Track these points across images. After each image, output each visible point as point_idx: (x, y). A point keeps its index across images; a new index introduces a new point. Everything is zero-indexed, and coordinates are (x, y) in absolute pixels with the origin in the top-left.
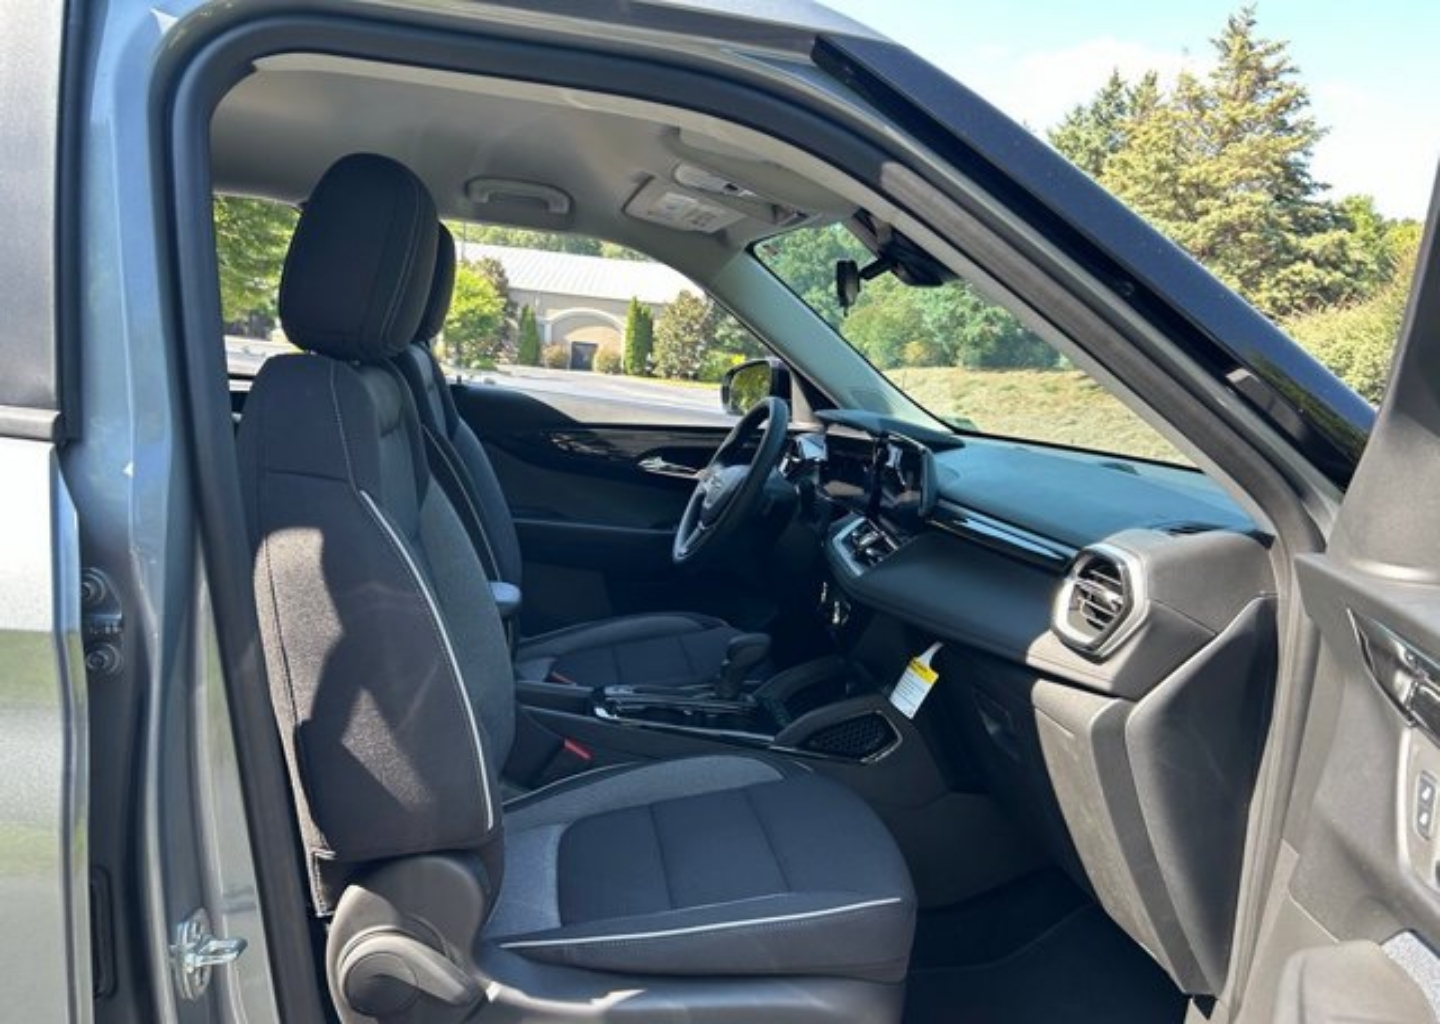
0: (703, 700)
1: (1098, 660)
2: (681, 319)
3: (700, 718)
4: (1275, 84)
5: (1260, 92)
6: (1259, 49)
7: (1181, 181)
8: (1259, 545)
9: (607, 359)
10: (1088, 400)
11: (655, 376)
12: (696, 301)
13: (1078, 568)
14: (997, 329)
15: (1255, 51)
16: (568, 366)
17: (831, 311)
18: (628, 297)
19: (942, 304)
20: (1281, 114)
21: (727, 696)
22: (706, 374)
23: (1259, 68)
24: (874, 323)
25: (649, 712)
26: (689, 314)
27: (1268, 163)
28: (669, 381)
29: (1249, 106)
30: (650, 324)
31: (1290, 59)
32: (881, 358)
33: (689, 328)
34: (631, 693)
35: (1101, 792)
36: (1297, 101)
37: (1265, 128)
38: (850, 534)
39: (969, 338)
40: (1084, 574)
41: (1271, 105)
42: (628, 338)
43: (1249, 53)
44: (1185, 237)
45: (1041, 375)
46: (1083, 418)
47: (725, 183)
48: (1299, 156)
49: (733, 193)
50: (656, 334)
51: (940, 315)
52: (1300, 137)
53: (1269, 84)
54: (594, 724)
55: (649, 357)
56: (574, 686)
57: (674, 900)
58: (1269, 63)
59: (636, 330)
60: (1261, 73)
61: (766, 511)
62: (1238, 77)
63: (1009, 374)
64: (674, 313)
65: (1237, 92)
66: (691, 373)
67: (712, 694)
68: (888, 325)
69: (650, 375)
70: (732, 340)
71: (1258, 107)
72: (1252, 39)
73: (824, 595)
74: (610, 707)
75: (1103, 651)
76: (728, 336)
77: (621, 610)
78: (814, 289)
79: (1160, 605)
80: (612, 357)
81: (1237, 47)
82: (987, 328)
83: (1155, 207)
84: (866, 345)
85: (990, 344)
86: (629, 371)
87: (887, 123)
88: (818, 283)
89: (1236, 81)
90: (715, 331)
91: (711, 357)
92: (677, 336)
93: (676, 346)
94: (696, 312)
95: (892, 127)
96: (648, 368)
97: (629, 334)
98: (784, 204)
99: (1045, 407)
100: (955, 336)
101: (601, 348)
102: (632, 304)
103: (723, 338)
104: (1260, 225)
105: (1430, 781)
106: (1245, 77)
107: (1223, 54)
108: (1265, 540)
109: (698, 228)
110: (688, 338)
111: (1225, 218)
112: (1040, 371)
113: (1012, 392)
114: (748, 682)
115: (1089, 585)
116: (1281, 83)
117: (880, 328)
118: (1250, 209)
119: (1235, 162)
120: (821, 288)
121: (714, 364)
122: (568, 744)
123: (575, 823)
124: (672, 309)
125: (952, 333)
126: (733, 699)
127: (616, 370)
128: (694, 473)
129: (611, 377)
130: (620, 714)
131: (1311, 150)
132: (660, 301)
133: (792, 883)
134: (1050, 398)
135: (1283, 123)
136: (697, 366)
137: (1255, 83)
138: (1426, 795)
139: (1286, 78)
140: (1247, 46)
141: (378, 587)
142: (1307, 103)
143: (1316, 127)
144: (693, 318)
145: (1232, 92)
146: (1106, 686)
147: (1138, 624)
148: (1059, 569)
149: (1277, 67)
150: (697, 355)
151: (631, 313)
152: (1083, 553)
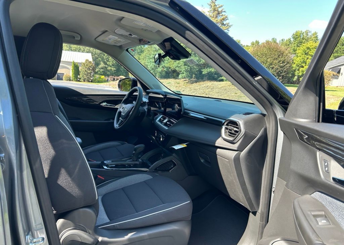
0: (128, 162)
1: (234, 143)
2: (86, 67)
3: (130, 166)
4: (221, 14)
5: (218, 16)
6: (218, 6)
8: (263, 116)
9: (67, 77)
10: (186, 86)
11: (81, 81)
12: (90, 62)
13: (225, 124)
14: (165, 69)
15: (217, 7)
16: (56, 79)
18: (72, 61)
19: (152, 63)
20: (223, 21)
21: (135, 160)
22: (94, 81)
23: (218, 11)
25: (117, 166)
26: (89, 65)
28: (84, 83)
29: (216, 19)
30: (78, 68)
31: (224, 9)
33: (89, 69)
34: (111, 162)
35: (235, 172)
36: (226, 19)
37: (219, 24)
38: (160, 119)
39: (159, 71)
40: (227, 125)
41: (221, 19)
42: (72, 72)
43: (216, 7)
45: (176, 80)
46: (185, 90)
47: (129, 33)
48: (226, 31)
49: (131, 36)
50: (80, 71)
51: (152, 66)
52: (227, 27)
53: (220, 14)
54: (104, 171)
55: (79, 76)
56: (95, 162)
57: (137, 210)
58: (220, 10)
59: (74, 70)
60: (218, 12)
61: (140, 115)
62: (214, 12)
63: (168, 80)
64: (85, 65)
65: (214, 16)
66: (90, 80)
67: (131, 160)
69: (79, 81)
70: (100, 72)
71: (218, 20)
72: (216, 4)
73: (156, 134)
74: (107, 166)
75: (235, 141)
76: (99, 71)
77: (99, 141)
79: (247, 131)
80: (68, 77)
81: (213, 6)
82: (163, 69)
85: (164, 73)
86: (74, 80)
87: (186, 21)
89: (213, 13)
90: (96, 70)
91: (95, 76)
92: (86, 71)
93: (86, 73)
94: (91, 65)
95: (187, 22)
96: (79, 79)
97: (73, 70)
98: (144, 39)
99: (177, 87)
100: (155, 71)
101: (65, 74)
102: (73, 63)
103: (98, 71)
105: (326, 161)
106: (215, 13)
107: (210, 7)
108: (264, 115)
109: (115, 44)
110: (89, 72)
112: (175, 79)
113: (170, 84)
114: (139, 156)
115: (229, 127)
116: (222, 14)
121: (96, 78)
122: (98, 176)
123: (104, 195)
124: (84, 64)
125: (155, 70)
126: (136, 161)
127: (70, 80)
128: (115, 106)
129: (68, 82)
130: (110, 167)
131: (229, 30)
132: (81, 62)
133: (164, 202)
134: (178, 85)
135: (223, 23)
136: (92, 79)
137: (217, 14)
138: (326, 164)
139: (223, 13)
140: (215, 6)
141: (64, 141)
142: (228, 19)
143: (230, 25)
144: (90, 66)
145: (213, 16)
146: (236, 149)
147: (242, 135)
148: (220, 125)
149: (221, 11)
150: (92, 76)
151: (73, 65)
152: (226, 121)
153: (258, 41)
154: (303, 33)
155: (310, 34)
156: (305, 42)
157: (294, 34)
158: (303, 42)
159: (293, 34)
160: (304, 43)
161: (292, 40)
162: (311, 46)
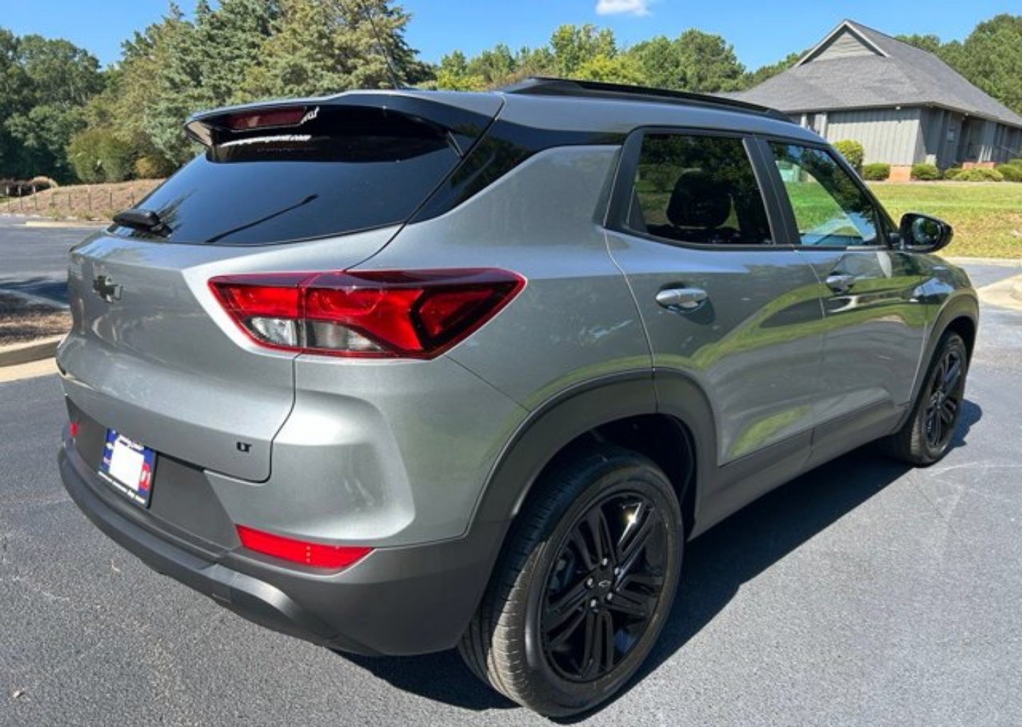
7: (336, 45)
17: (36, 133)
20: (385, 2)
24: (102, 144)
27: (385, 36)
32: (116, 172)
37: (376, 11)
44: (346, 83)
48: (399, 32)
52: (397, 19)
68: (115, 147)
78: (15, 115)
83: (322, 63)
84: (99, 163)
88: (17, 110)
104: (388, 77)
111: (368, 72)
117: (109, 149)
118: (381, 66)
119: (367, 34)
120: (22, 115)
135: (386, 8)
153: (461, 54)
154: (579, 32)
155: (595, 35)
156: (584, 56)
157: (557, 34)
158: (581, 56)
159: (554, 36)
160: (584, 61)
161: (553, 51)
162: (601, 69)
